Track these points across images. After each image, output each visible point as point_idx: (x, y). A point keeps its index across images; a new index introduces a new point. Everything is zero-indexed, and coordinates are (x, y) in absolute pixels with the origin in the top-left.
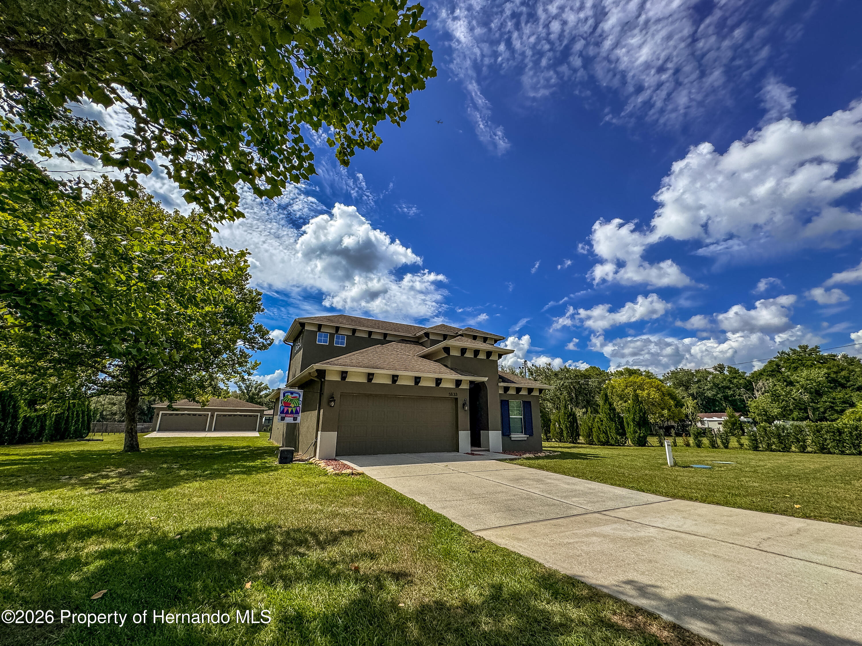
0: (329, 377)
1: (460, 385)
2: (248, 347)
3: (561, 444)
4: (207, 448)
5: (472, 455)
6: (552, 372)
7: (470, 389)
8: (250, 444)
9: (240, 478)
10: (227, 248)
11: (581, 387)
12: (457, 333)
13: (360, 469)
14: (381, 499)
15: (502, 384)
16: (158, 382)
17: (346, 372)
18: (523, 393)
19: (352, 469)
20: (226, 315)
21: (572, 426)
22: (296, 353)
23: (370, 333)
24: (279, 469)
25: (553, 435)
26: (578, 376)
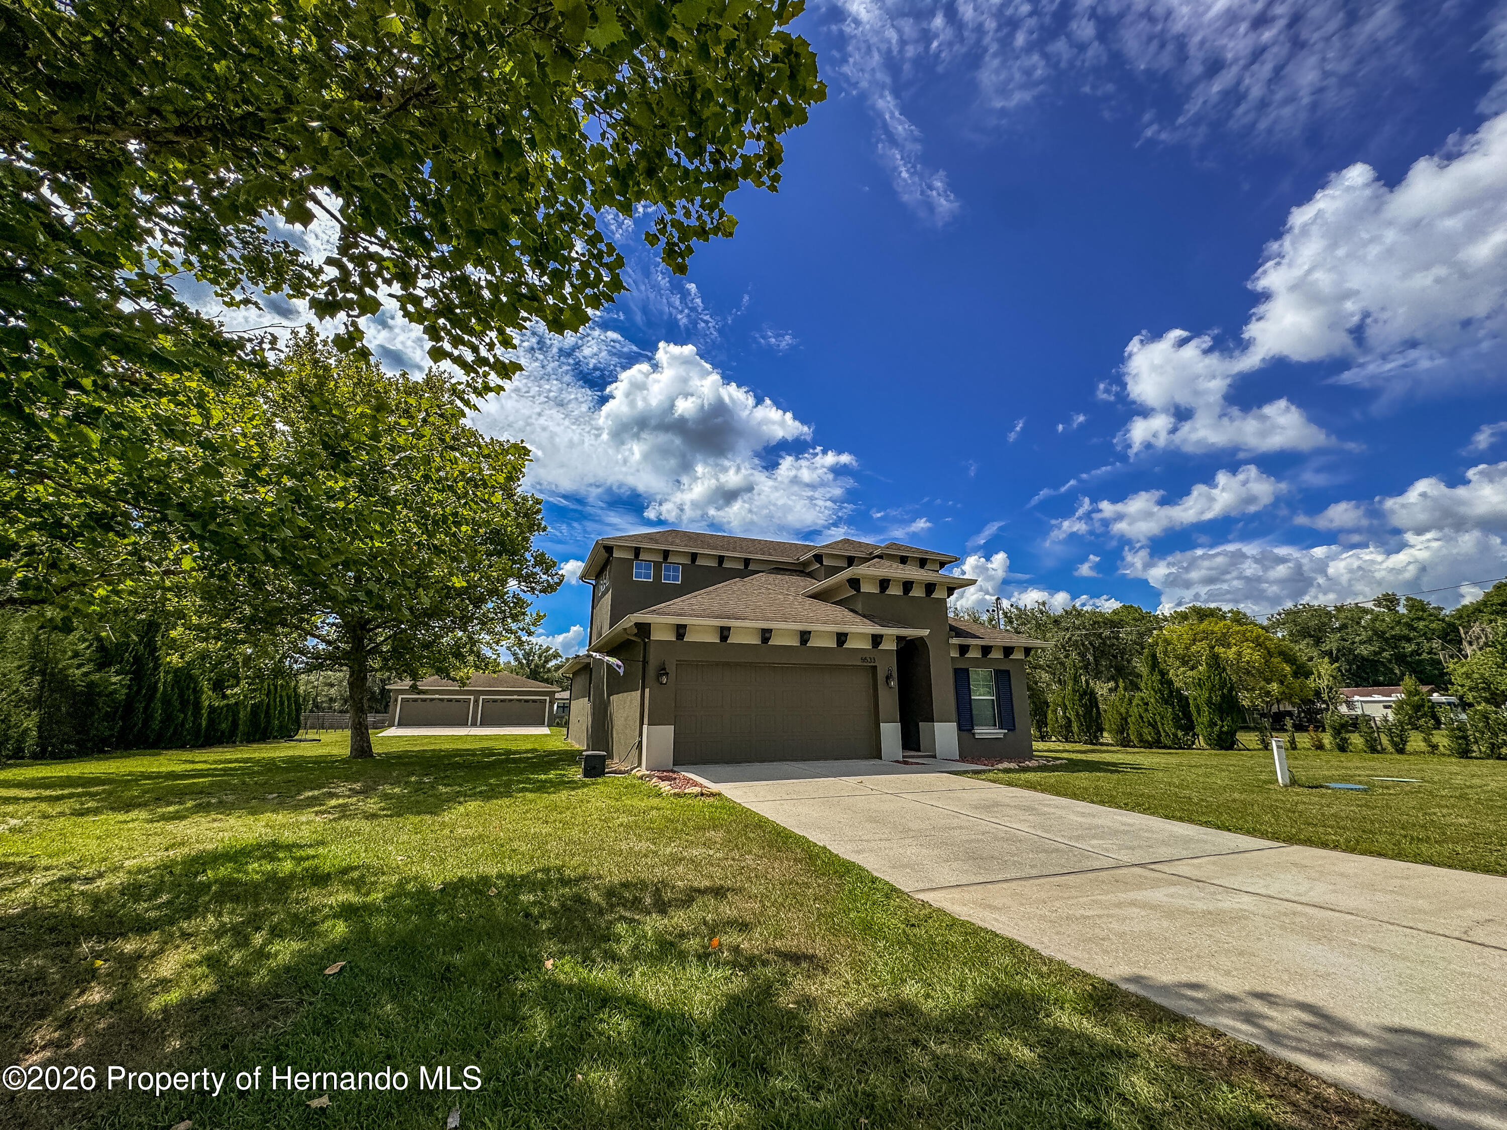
0: (657, 636)
1: (880, 643)
2: (526, 589)
3: (1068, 746)
4: (472, 753)
5: (904, 765)
6: (1049, 617)
7: (899, 651)
8: (537, 746)
9: (525, 799)
11: (1104, 643)
12: (871, 553)
13: (714, 787)
14: (752, 835)
15: (955, 641)
16: (393, 648)
17: (684, 627)
18: (996, 655)
19: (701, 786)
20: (488, 538)
21: (1088, 711)
22: (601, 598)
23: (721, 559)
24: (585, 785)
25: (1053, 730)
26: (1098, 622)
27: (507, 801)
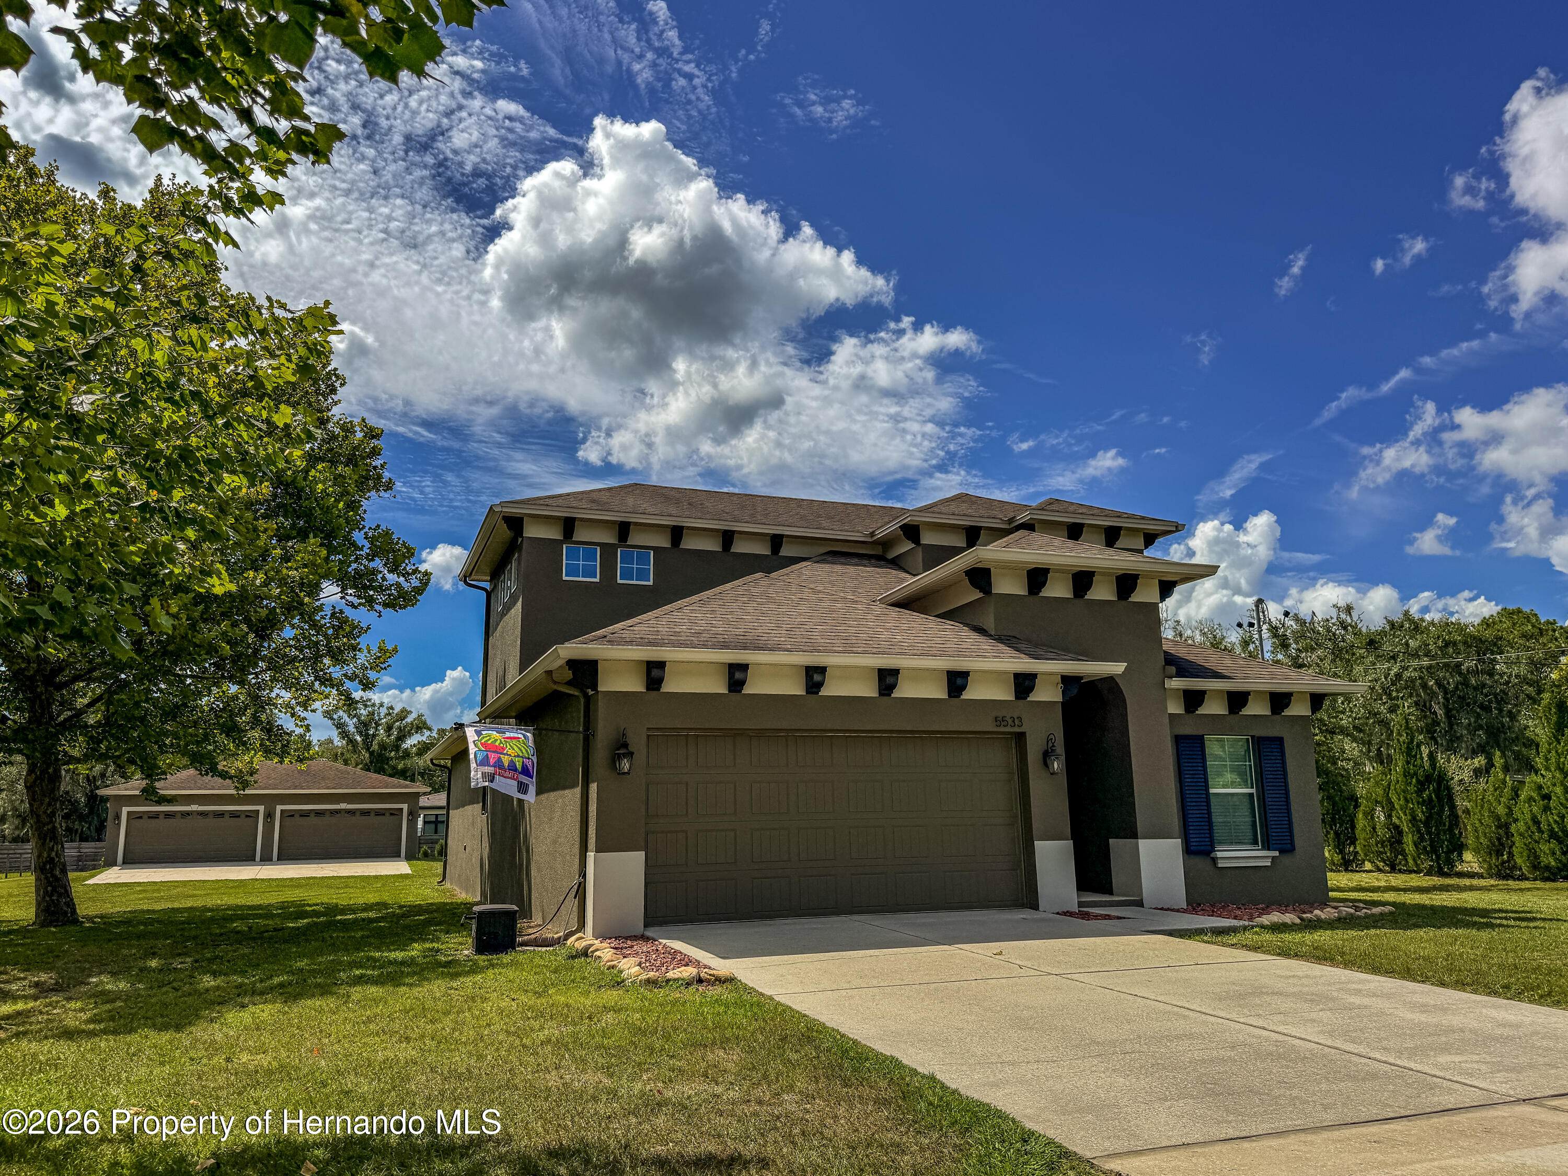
0: (610, 683)
1: (1031, 689)
2: (356, 601)
3: (1397, 880)
4: (265, 912)
5: (1082, 919)
6: (1358, 633)
7: (1063, 704)
8: (386, 897)
9: (365, 998)
10: (269, 299)
11: (1466, 684)
12: (1011, 520)
13: (721, 966)
14: (794, 1056)
15: (1176, 683)
16: (107, 718)
17: (661, 665)
18: (1256, 708)
19: (697, 964)
20: (279, 506)
21: (1434, 813)
22: (503, 614)
23: (728, 537)
24: (475, 970)
25: (1367, 848)
26: (1455, 644)
27: (330, 1002)
